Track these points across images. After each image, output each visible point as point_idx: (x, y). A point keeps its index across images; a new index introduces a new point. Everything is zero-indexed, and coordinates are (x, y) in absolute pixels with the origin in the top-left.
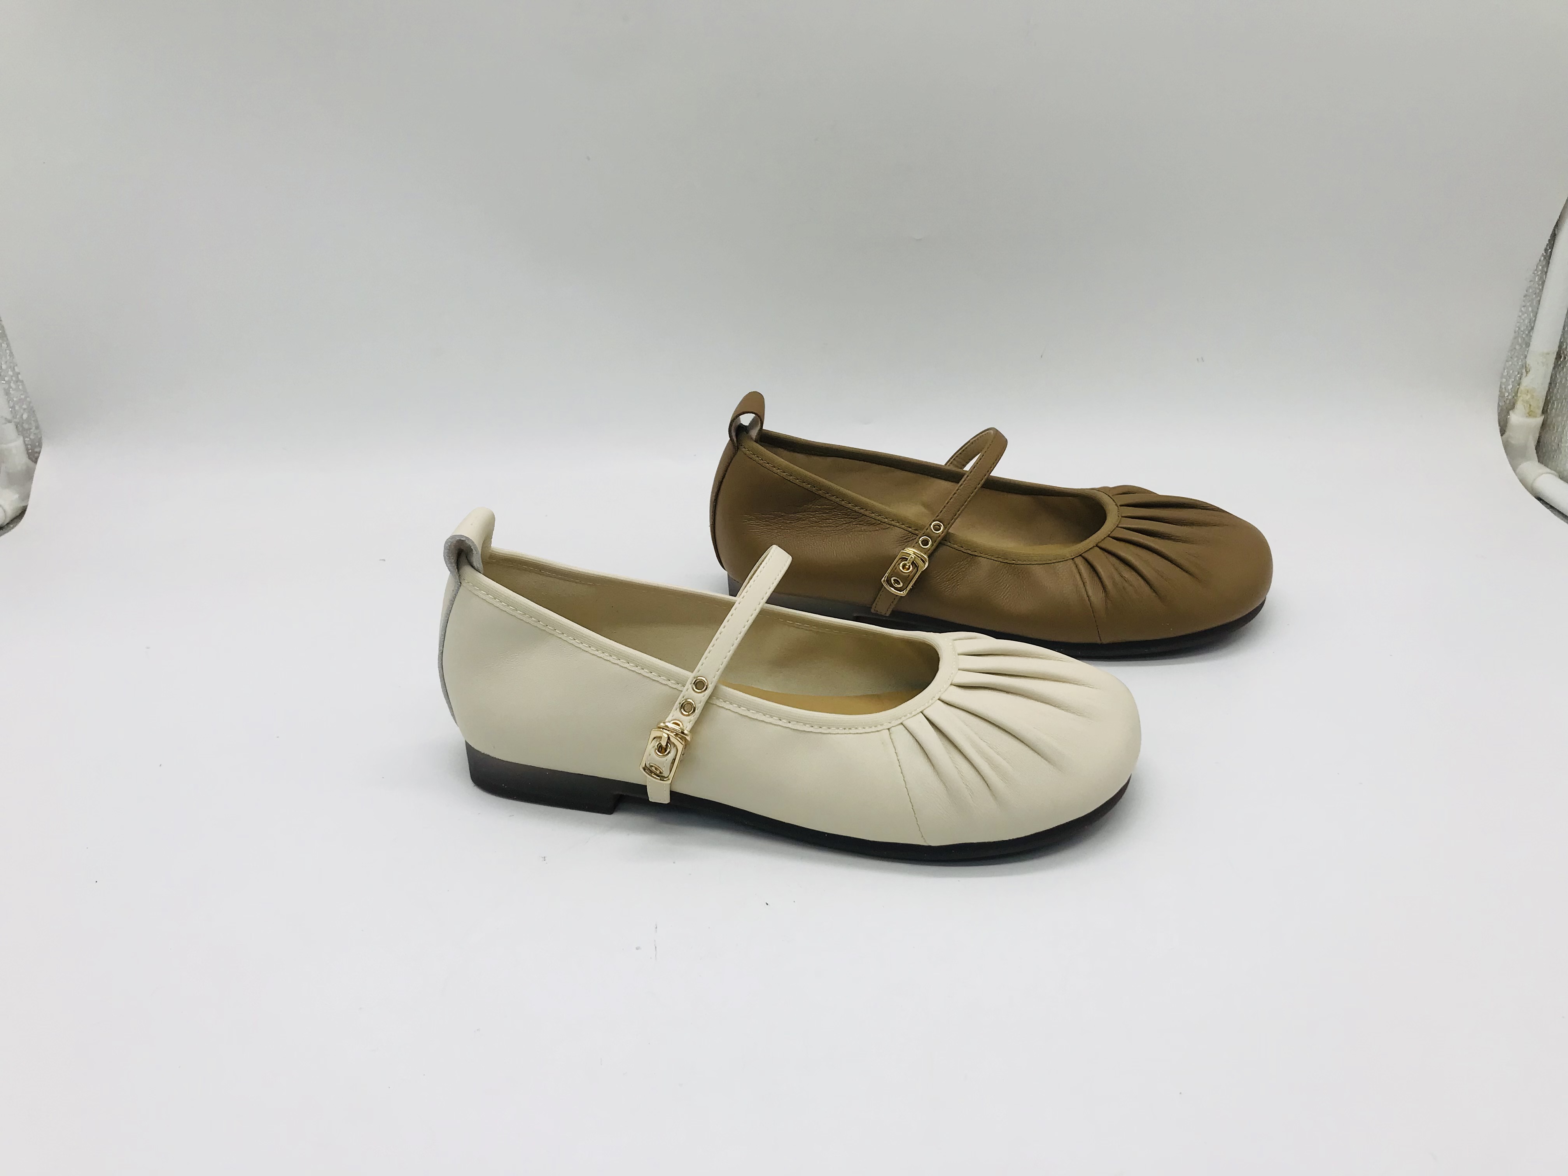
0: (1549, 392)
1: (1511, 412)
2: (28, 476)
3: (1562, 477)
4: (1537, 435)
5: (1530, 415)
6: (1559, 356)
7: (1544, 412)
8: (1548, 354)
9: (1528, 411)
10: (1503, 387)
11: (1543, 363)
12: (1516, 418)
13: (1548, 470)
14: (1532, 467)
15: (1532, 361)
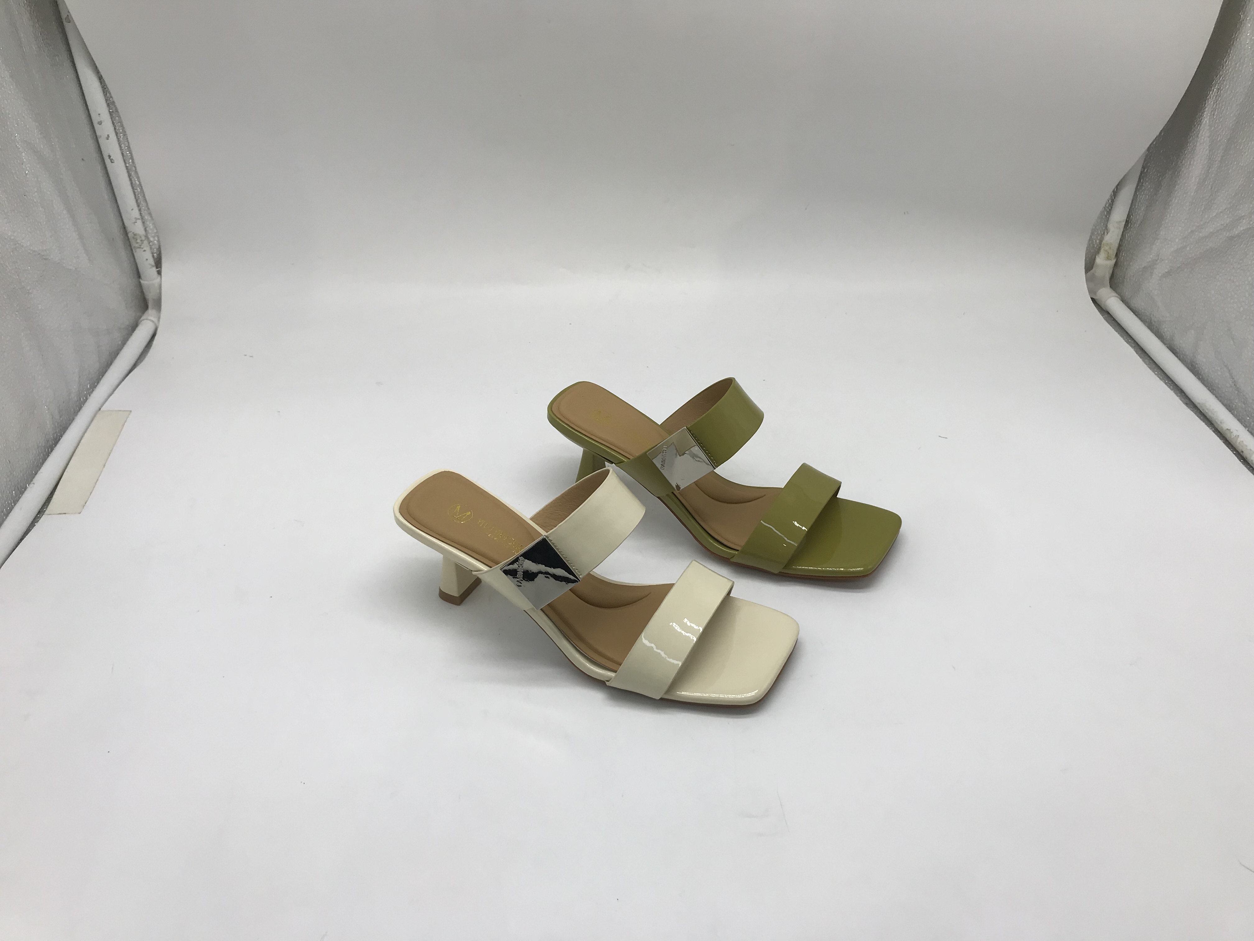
0: (1120, 245)
1: (1097, 257)
3: (1123, 301)
4: (1111, 272)
5: (1108, 259)
6: (1127, 222)
7: (1117, 255)
8: (1121, 222)
9: (1107, 256)
10: (1094, 241)
11: (1117, 227)
12: (1100, 260)
13: (1115, 295)
15: (1111, 226)
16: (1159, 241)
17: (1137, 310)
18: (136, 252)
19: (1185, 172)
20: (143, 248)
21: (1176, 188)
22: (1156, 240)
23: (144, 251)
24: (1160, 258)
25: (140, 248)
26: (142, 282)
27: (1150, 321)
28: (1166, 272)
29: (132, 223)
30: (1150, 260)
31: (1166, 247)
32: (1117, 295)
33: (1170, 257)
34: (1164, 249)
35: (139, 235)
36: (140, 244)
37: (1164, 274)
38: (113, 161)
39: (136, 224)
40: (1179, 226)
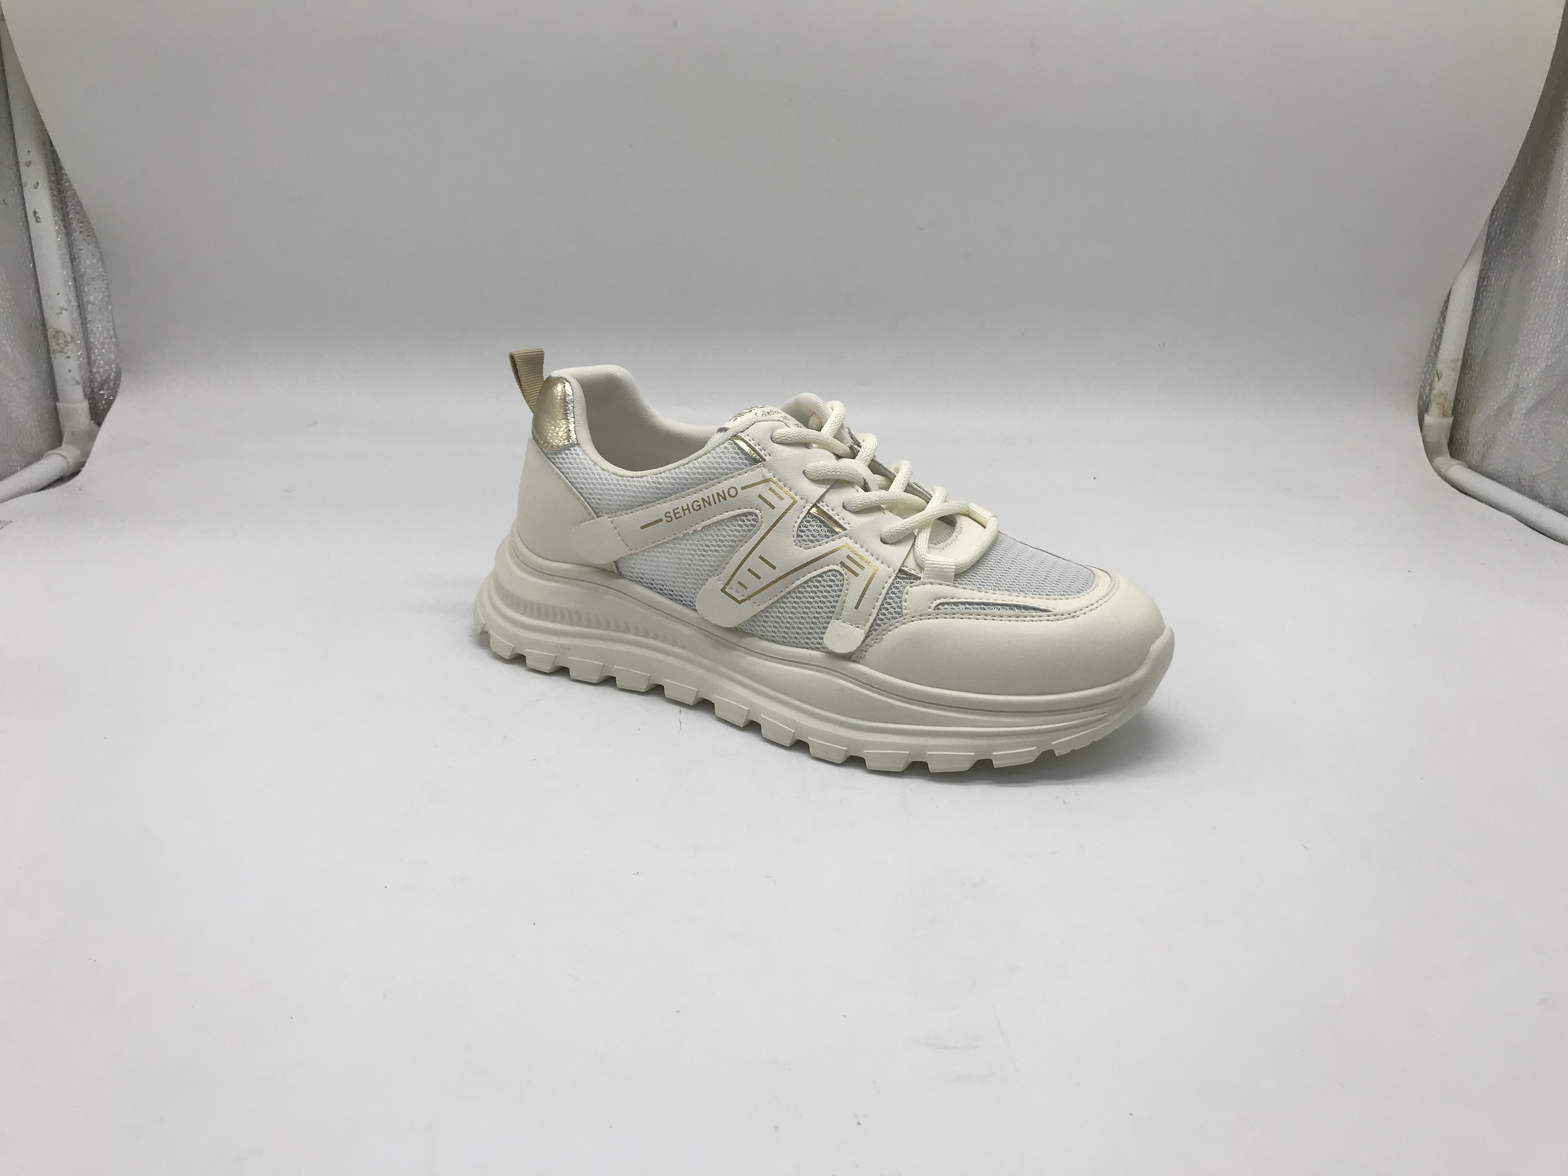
0: (1458, 394)
2: (92, 437)
3: (1471, 467)
4: (1449, 433)
5: (1442, 416)
6: (1465, 362)
7: (1454, 412)
8: (1455, 360)
9: (1440, 412)
11: (1451, 369)
12: (1431, 417)
13: (1457, 462)
14: (1445, 461)
15: (1440, 366)
16: (1516, 364)
17: (1495, 472)
18: (55, 358)
19: (1543, 258)
20: (66, 353)
21: (1533, 284)
22: (1512, 365)
23: (68, 357)
24: (1521, 386)
25: (63, 352)
26: (59, 405)
27: (1518, 481)
28: (1534, 405)
29: (56, 314)
30: (1506, 395)
31: (1529, 368)
32: (1461, 462)
33: (1537, 381)
34: (1526, 373)
35: (62, 331)
36: (63, 346)
37: (1530, 409)
38: (38, 220)
39: (60, 315)
40: (1547, 334)
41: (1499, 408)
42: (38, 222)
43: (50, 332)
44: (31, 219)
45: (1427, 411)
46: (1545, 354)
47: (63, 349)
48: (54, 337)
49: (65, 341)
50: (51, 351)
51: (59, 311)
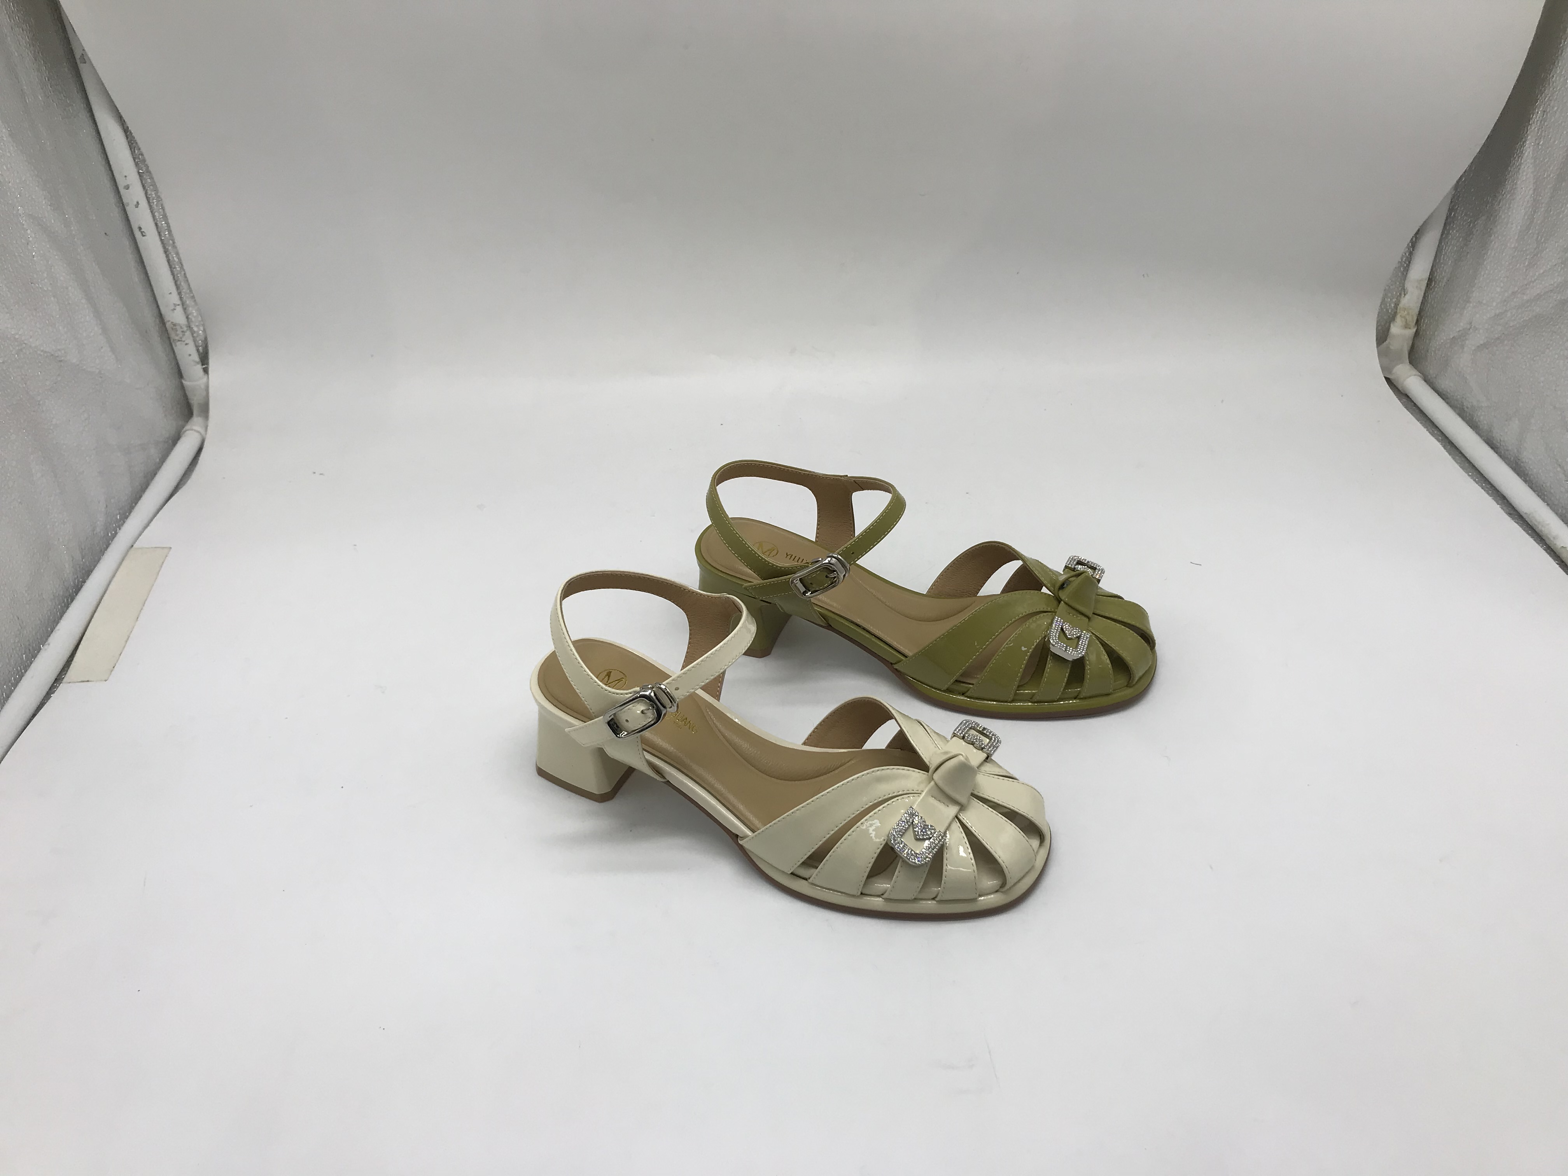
0: (1421, 310)
1: (1391, 325)
3: (1428, 381)
5: (1406, 327)
6: (1431, 280)
7: (1418, 322)
8: (1422, 280)
9: (1404, 323)
10: (1388, 305)
11: (1417, 287)
12: (1396, 329)
14: (1406, 369)
15: (1409, 285)
17: (1444, 393)
18: (176, 346)
19: (1503, 217)
20: (184, 341)
21: (1492, 238)
22: (1468, 304)
23: (186, 344)
24: (1472, 327)
25: (181, 341)
26: (184, 382)
27: (1462, 407)
28: (1481, 345)
29: (171, 309)
30: (1460, 329)
31: (1480, 312)
32: (1417, 371)
33: (1486, 326)
34: (1478, 316)
35: (179, 325)
36: (181, 336)
37: (1478, 347)
38: (144, 234)
39: (175, 311)
40: (1497, 286)
41: (1453, 338)
42: (144, 236)
43: (168, 325)
44: (138, 234)
45: (1394, 320)
46: (1494, 304)
47: (181, 338)
48: (172, 329)
49: (183, 332)
50: (172, 341)
51: (173, 308)
